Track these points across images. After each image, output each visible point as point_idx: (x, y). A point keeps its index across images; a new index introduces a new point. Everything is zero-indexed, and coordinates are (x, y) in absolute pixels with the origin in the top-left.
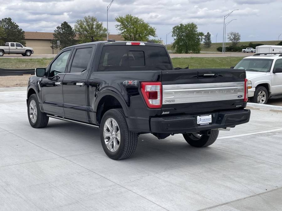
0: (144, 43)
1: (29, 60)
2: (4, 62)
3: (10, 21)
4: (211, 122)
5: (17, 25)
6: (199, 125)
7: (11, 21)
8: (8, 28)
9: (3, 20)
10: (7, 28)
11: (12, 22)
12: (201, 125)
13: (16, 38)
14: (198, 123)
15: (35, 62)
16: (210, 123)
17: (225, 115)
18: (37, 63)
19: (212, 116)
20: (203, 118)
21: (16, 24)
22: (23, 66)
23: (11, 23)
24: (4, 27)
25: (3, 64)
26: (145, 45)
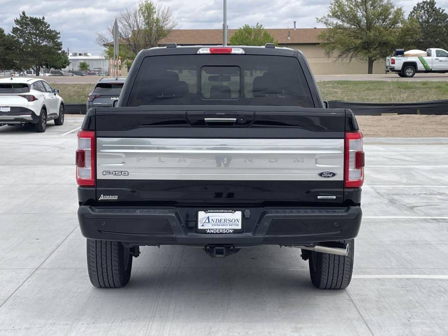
0: (243, 48)
1: (420, 85)
2: (368, 89)
3: (433, 6)
4: (239, 227)
5: (445, 14)
6: (204, 232)
7: (435, 6)
8: (427, 22)
9: (418, 5)
10: (425, 22)
11: (437, 8)
12: (208, 231)
13: (442, 41)
14: (200, 227)
15: (432, 88)
16: (236, 231)
17: (267, 215)
18: (434, 90)
19: (243, 216)
20: (216, 218)
21: (444, 12)
22: (403, 97)
23: (435, 10)
24: (420, 20)
25: (366, 92)
26: (243, 52)
